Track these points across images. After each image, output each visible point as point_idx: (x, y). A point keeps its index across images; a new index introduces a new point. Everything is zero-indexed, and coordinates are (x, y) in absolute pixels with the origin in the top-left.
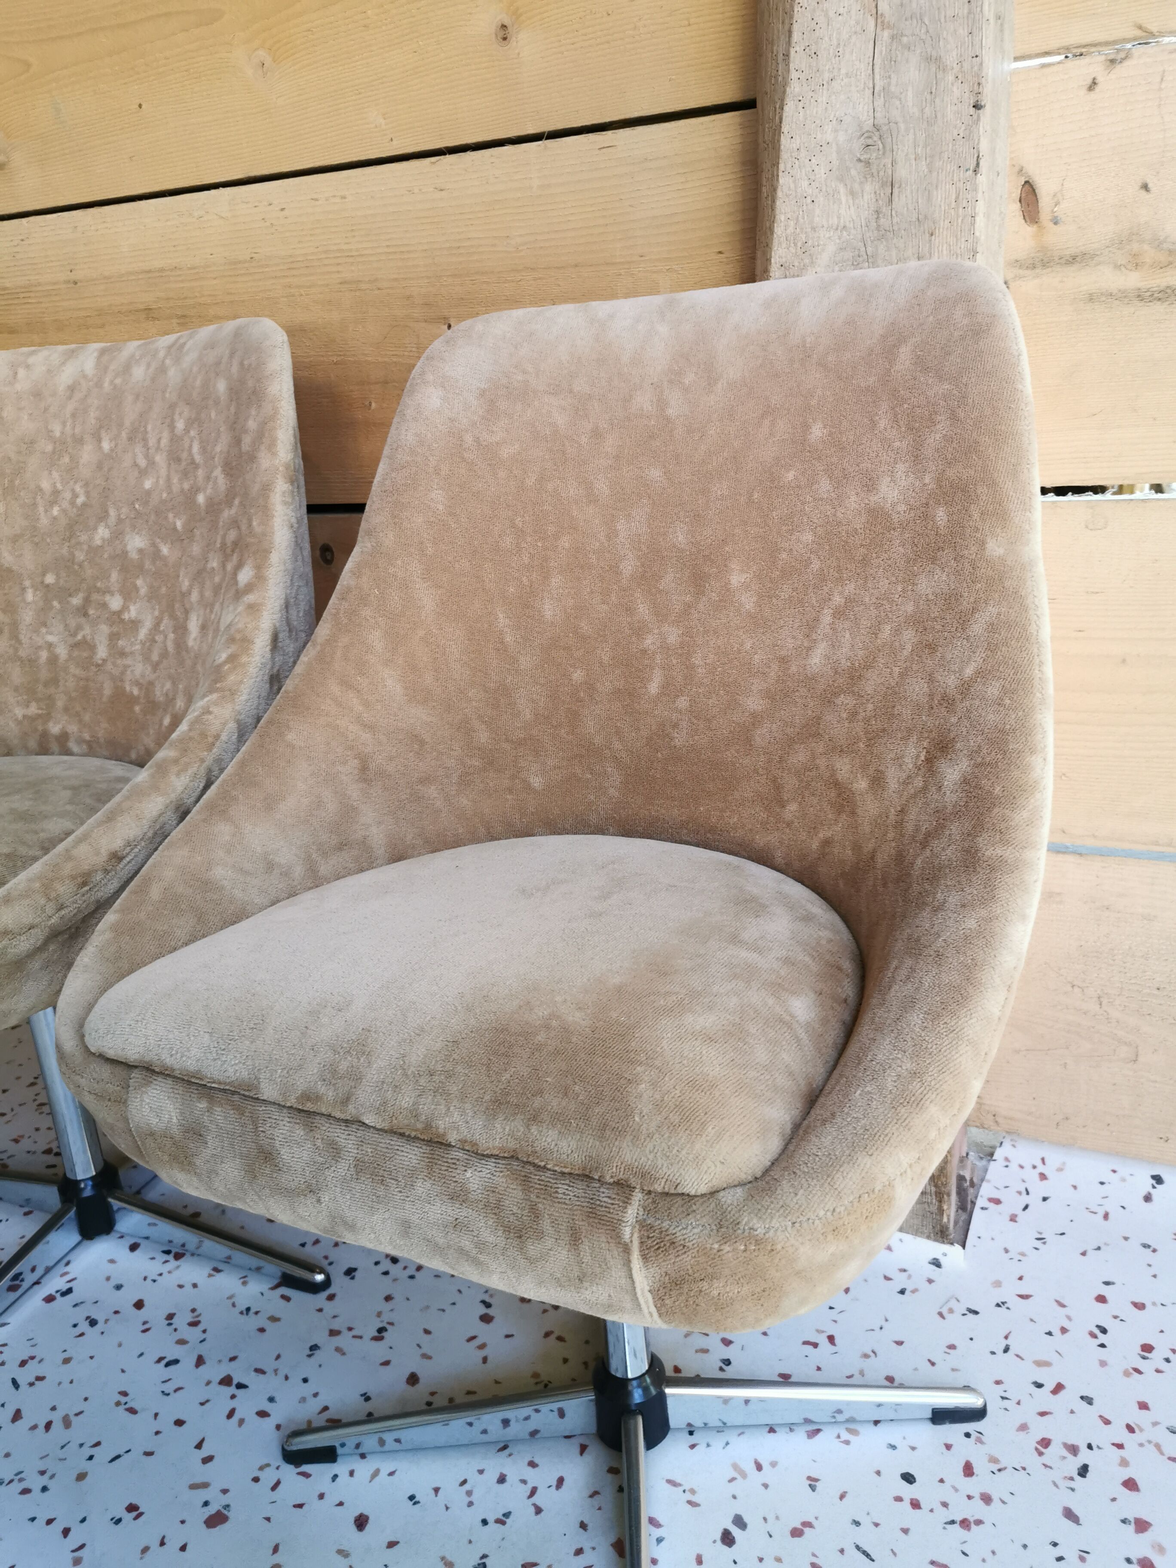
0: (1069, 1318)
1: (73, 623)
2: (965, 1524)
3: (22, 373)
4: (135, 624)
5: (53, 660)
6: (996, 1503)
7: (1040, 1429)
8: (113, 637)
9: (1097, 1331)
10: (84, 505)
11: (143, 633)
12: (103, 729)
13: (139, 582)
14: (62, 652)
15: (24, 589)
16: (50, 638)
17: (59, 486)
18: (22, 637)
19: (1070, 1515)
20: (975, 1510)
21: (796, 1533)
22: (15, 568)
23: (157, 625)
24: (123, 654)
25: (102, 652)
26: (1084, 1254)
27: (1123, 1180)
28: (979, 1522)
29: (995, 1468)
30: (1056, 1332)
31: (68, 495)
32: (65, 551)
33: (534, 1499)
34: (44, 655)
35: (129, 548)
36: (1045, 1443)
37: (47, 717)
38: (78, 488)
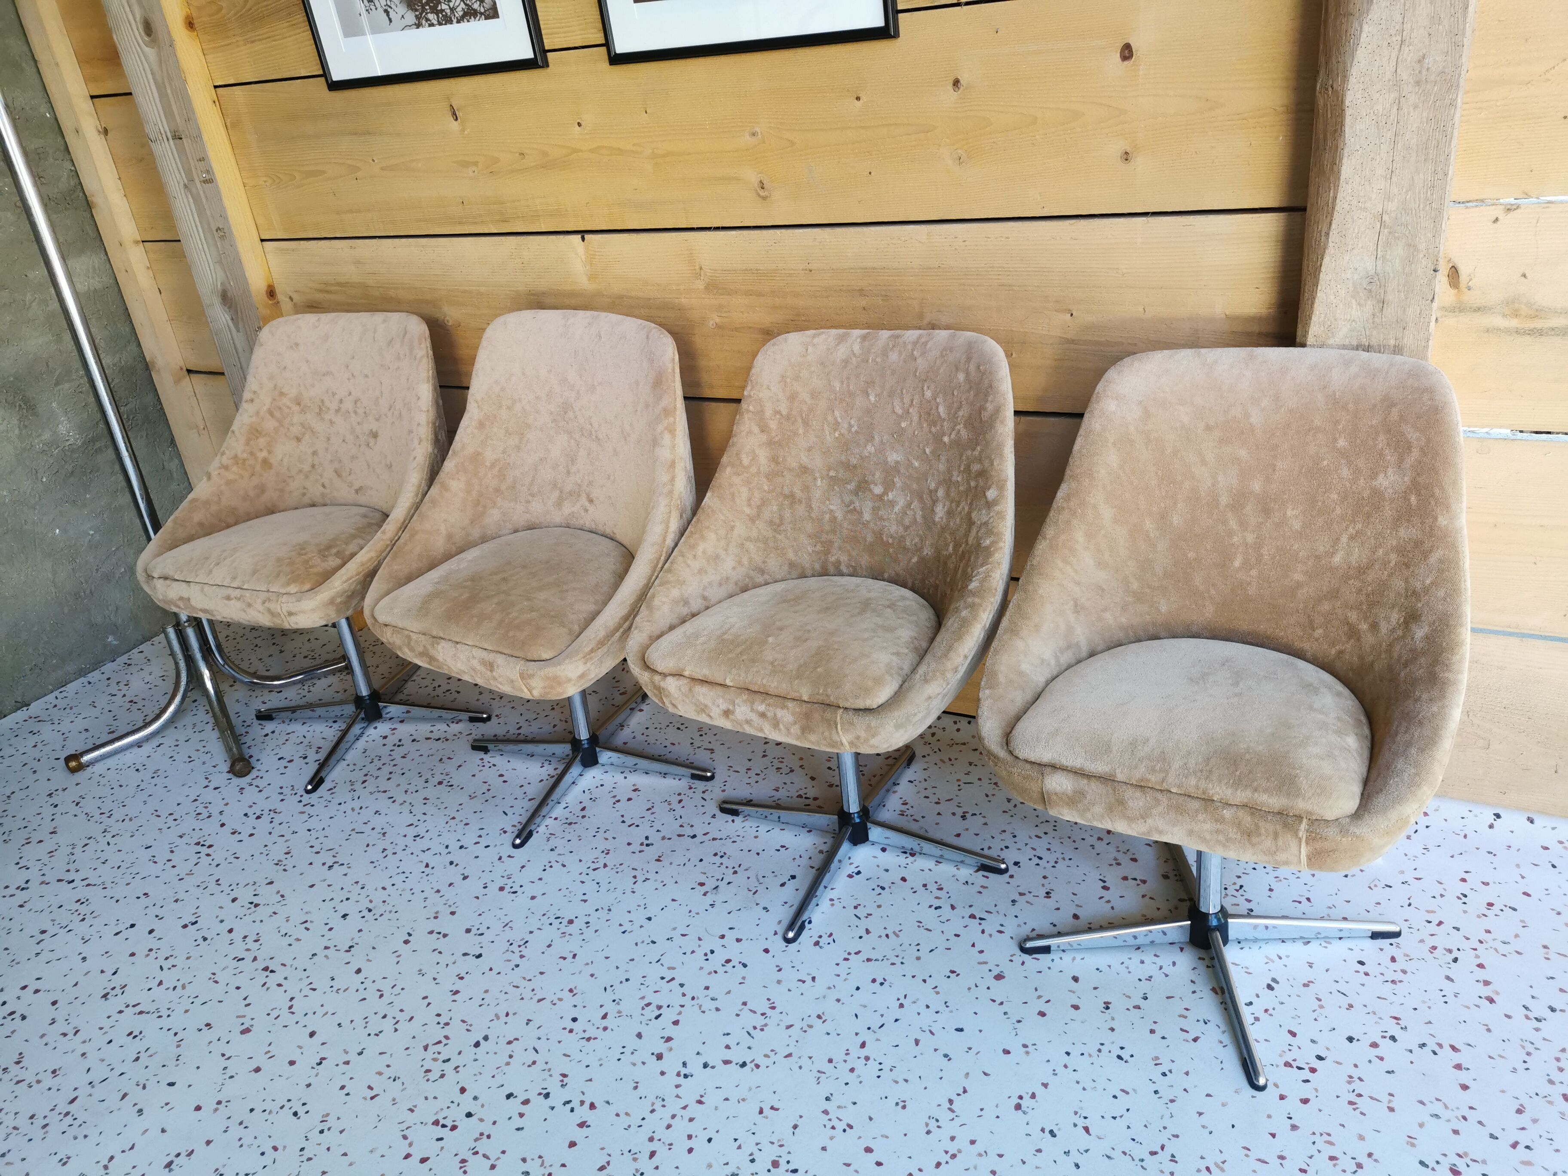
0: (1445, 890)
1: (847, 499)
2: (1393, 982)
3: (810, 349)
4: (892, 504)
5: (834, 519)
6: (1409, 973)
7: (1431, 942)
8: (875, 509)
9: (1461, 896)
10: (857, 432)
11: (897, 509)
12: (865, 560)
13: (896, 480)
14: (839, 515)
15: (815, 479)
16: (831, 507)
17: (840, 420)
18: (813, 506)
19: (1448, 978)
20: (1399, 976)
21: (1306, 985)
22: (809, 466)
23: (909, 505)
24: (881, 519)
25: (867, 516)
26: (1452, 857)
27: (1476, 816)
28: (1400, 981)
29: (1408, 959)
30: (1438, 896)
31: (846, 425)
32: (843, 458)
33: (1163, 970)
34: (827, 516)
35: (889, 459)
36: (1434, 948)
37: (827, 552)
38: (853, 422)
